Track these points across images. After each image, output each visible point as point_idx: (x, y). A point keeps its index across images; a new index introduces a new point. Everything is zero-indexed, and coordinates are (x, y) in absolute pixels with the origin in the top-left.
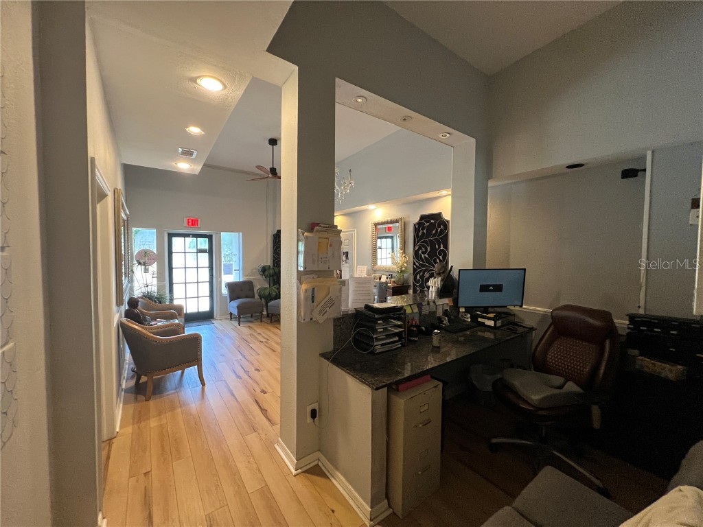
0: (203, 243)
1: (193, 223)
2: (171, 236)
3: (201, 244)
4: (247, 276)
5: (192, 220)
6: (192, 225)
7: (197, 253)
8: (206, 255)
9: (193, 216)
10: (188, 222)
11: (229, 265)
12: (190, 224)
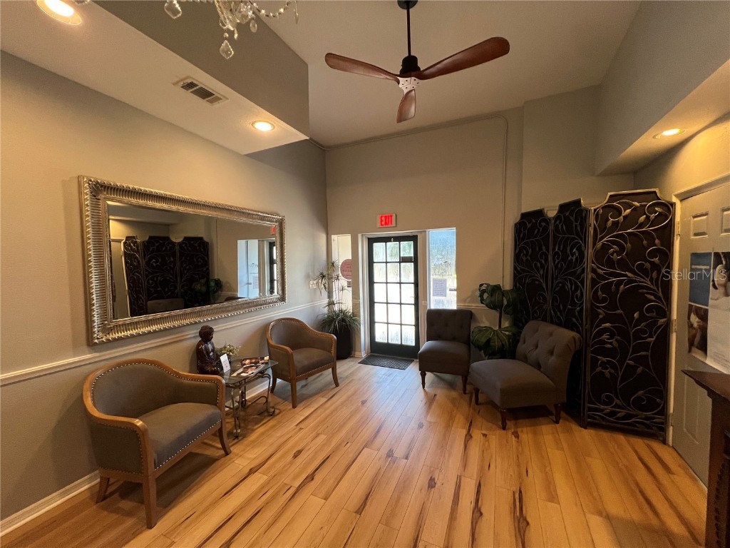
0: (407, 249)
1: (386, 221)
2: (371, 241)
3: (405, 250)
4: (465, 301)
5: (386, 217)
6: (386, 224)
7: (400, 262)
8: (411, 266)
9: (387, 210)
10: (382, 221)
11: (440, 280)
12: (383, 223)
